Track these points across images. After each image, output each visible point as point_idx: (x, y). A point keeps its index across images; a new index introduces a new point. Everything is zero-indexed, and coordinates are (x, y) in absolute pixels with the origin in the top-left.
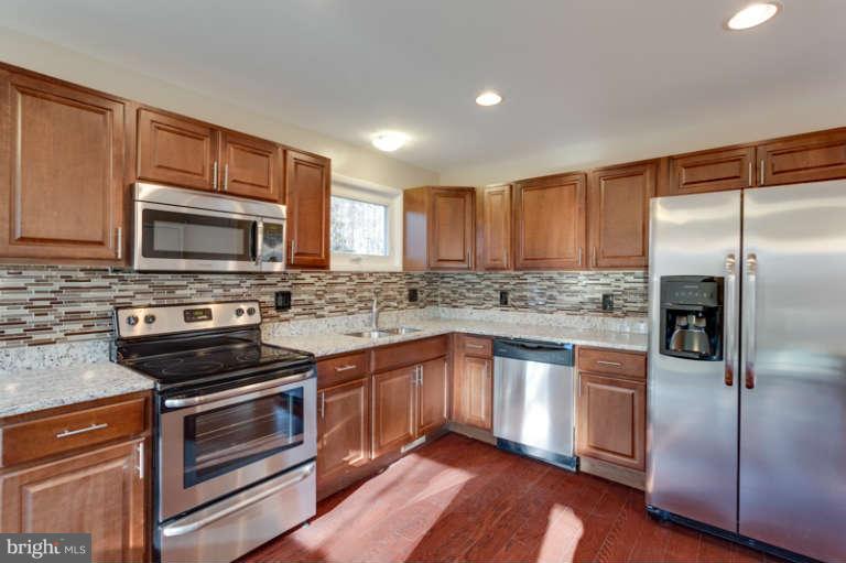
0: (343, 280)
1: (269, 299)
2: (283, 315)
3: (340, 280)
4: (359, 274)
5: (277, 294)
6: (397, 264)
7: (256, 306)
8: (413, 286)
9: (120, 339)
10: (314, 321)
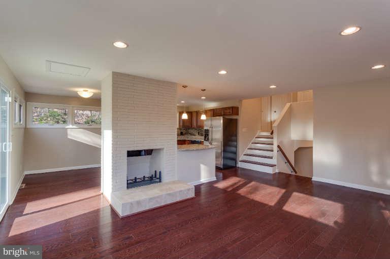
8: (182, 131)
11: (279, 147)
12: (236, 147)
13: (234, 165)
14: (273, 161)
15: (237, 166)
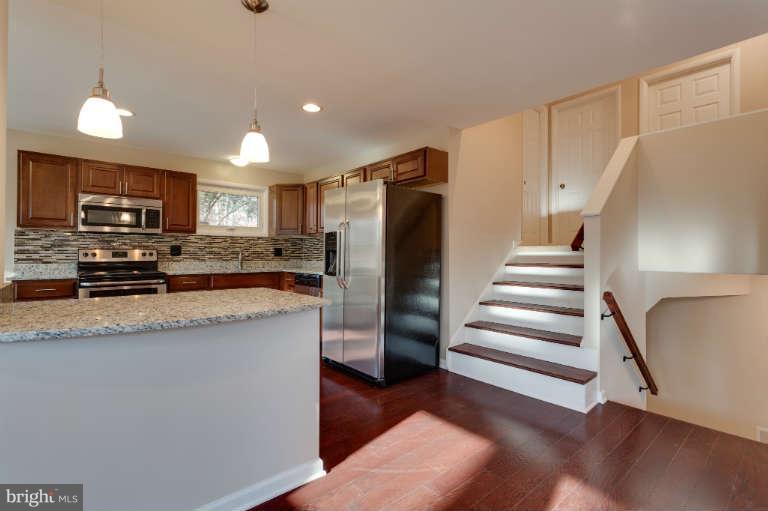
0: (220, 240)
1: (167, 250)
2: (176, 258)
3: (217, 241)
4: (232, 238)
5: (172, 247)
6: (264, 233)
7: (154, 252)
8: (278, 247)
9: (79, 263)
10: (197, 263)
11: (608, 297)
12: (439, 293)
13: (432, 363)
14: (587, 357)
15: (442, 366)
